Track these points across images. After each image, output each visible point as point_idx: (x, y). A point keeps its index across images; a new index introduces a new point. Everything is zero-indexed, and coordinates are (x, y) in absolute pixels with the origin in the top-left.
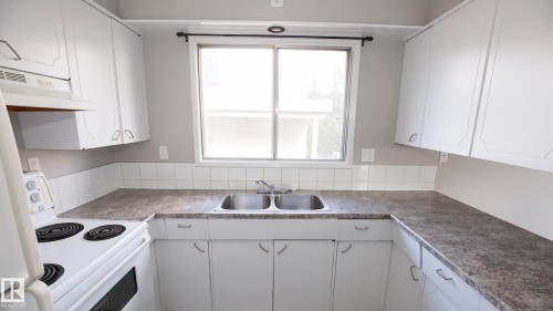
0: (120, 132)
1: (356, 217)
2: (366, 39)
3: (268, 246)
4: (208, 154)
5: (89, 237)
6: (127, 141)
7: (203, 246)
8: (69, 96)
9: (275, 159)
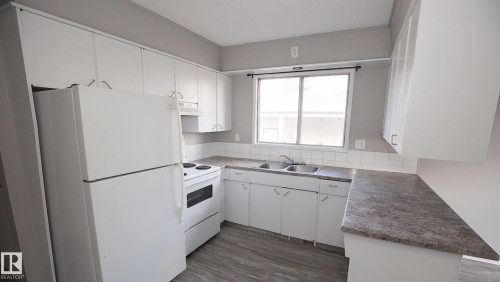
0: (216, 126)
1: (329, 179)
2: (358, 68)
3: (279, 190)
4: (261, 139)
5: (197, 168)
6: (219, 130)
7: (247, 185)
8: (196, 110)
9: (297, 144)
